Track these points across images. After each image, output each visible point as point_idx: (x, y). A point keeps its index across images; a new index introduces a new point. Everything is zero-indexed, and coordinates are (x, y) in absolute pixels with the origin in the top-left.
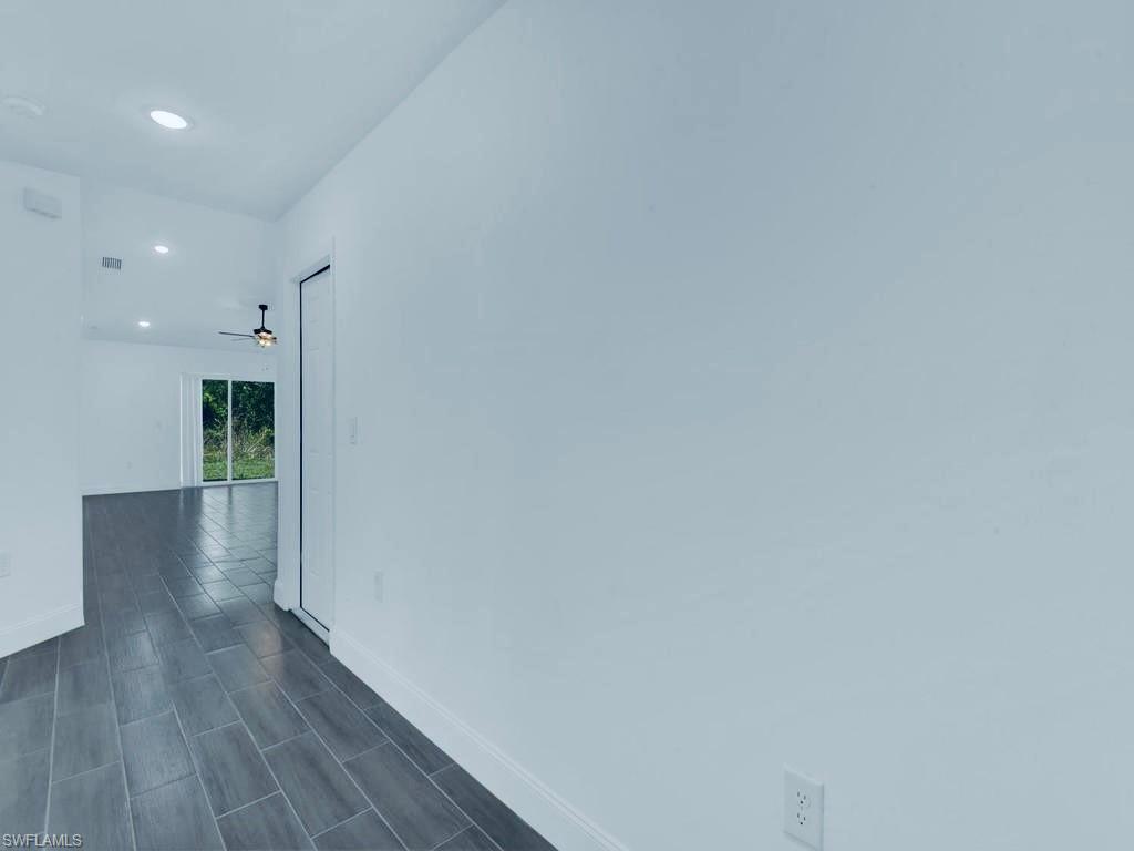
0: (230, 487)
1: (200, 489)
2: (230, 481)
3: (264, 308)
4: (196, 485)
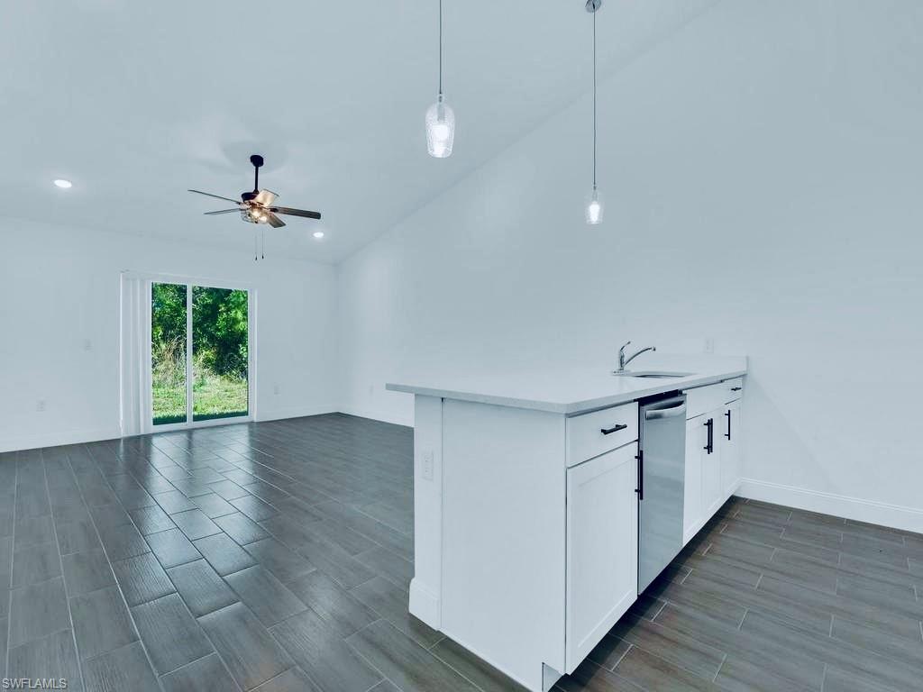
0: (190, 432)
1: (148, 438)
2: (190, 424)
3: (257, 161)
4: (142, 432)
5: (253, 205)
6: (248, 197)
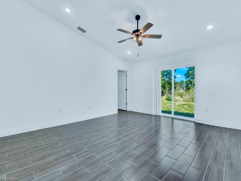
1: (160, 117)
2: (173, 115)
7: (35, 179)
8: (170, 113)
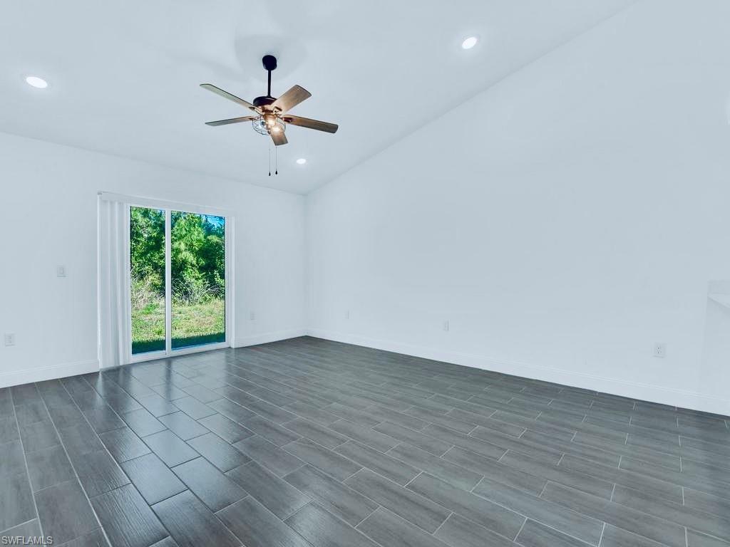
0: (169, 361)
1: (127, 369)
2: (169, 351)
3: (270, 62)
4: (121, 363)
5: (268, 112)
6: (262, 102)
7: (527, 518)
8: (159, 345)
